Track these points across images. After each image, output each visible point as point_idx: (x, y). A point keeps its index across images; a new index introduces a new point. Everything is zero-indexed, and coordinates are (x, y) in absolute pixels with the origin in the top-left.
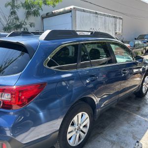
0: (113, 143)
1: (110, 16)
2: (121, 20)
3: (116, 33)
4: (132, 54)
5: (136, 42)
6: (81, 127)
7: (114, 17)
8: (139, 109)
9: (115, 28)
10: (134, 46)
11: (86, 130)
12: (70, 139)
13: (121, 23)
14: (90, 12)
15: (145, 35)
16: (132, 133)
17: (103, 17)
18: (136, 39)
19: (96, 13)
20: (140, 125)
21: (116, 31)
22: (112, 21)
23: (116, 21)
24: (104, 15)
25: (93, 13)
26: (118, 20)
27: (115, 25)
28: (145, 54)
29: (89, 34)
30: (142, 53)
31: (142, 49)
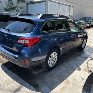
0: (67, 67)
1: (67, 5)
2: (73, 8)
3: (70, 15)
4: (78, 27)
5: (81, 21)
6: (54, 59)
7: (69, 6)
8: (80, 55)
9: (70, 12)
10: (80, 23)
11: (56, 61)
12: (49, 63)
13: (73, 9)
14: (56, 2)
15: (86, 17)
16: (76, 64)
17: (63, 5)
18: (81, 19)
19: (59, 3)
20: (80, 61)
21: (70, 14)
22: (68, 9)
23: (70, 8)
24: (64, 4)
25: (58, 3)
26: (71, 8)
27: (70, 10)
28: (85, 29)
29: (59, 16)
30: (84, 28)
31: (84, 25)
